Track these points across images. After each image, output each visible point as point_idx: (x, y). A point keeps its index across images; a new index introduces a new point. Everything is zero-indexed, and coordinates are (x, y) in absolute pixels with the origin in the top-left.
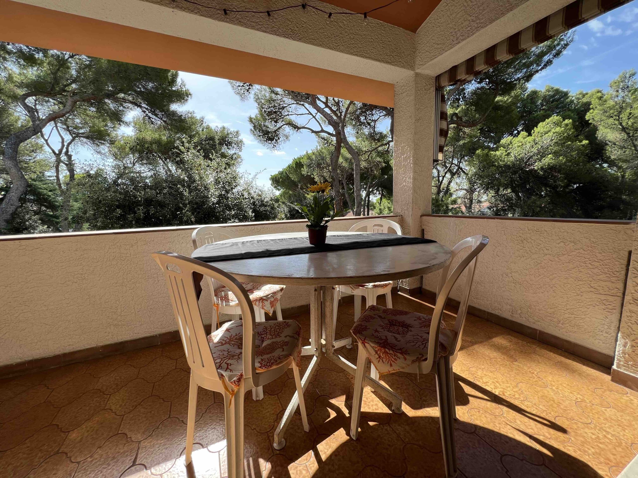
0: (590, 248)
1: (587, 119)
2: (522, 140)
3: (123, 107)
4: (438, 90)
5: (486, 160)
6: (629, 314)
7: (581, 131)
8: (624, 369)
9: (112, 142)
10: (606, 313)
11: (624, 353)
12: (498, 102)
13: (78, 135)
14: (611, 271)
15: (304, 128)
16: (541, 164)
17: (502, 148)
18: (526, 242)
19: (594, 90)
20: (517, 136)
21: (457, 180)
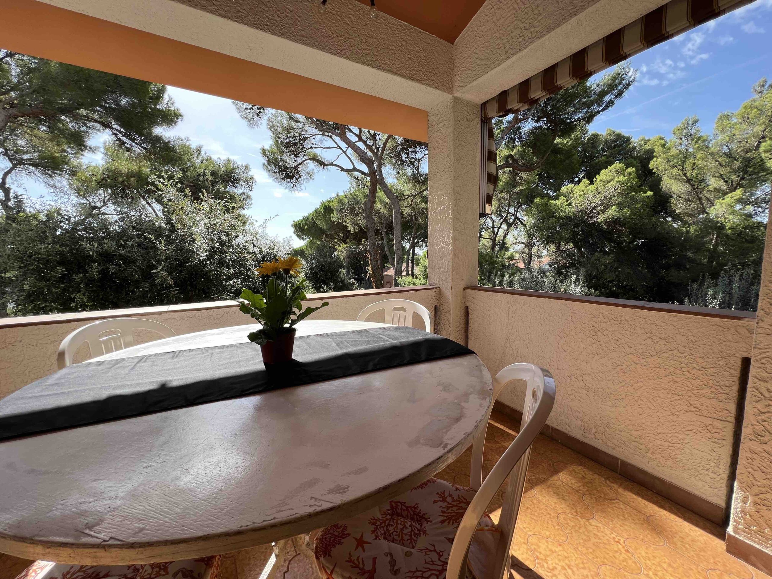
0: (687, 350)
1: (651, 168)
2: (584, 188)
3: (87, 127)
4: (484, 123)
5: (545, 211)
6: (749, 455)
7: (645, 180)
8: (745, 536)
9: (73, 173)
10: (712, 443)
11: (743, 511)
12: (557, 144)
13: (21, 162)
14: (718, 384)
15: (332, 164)
16: (604, 216)
17: (562, 197)
18: (600, 334)
19: (657, 137)
20: (579, 184)
21: (514, 232)
